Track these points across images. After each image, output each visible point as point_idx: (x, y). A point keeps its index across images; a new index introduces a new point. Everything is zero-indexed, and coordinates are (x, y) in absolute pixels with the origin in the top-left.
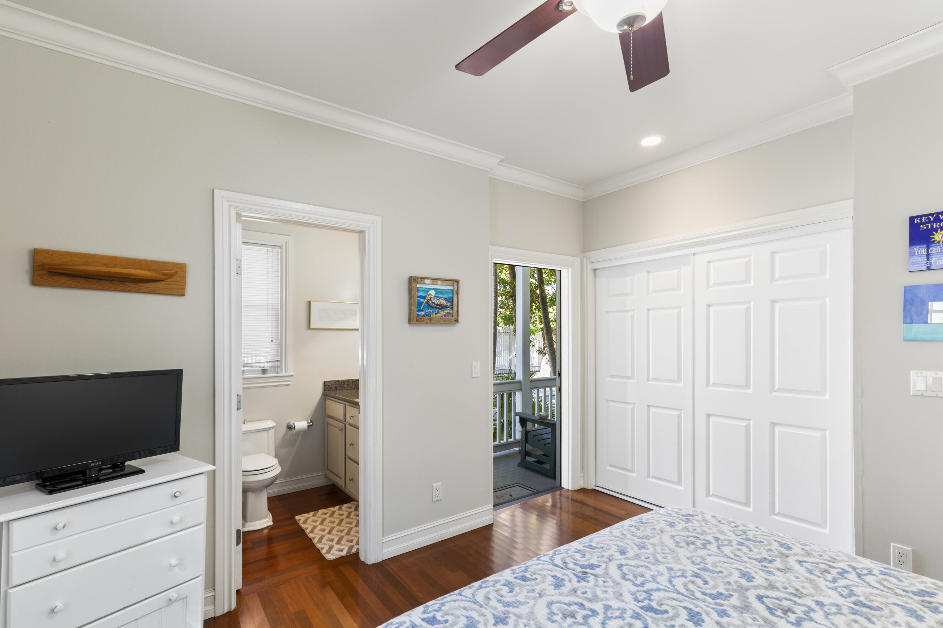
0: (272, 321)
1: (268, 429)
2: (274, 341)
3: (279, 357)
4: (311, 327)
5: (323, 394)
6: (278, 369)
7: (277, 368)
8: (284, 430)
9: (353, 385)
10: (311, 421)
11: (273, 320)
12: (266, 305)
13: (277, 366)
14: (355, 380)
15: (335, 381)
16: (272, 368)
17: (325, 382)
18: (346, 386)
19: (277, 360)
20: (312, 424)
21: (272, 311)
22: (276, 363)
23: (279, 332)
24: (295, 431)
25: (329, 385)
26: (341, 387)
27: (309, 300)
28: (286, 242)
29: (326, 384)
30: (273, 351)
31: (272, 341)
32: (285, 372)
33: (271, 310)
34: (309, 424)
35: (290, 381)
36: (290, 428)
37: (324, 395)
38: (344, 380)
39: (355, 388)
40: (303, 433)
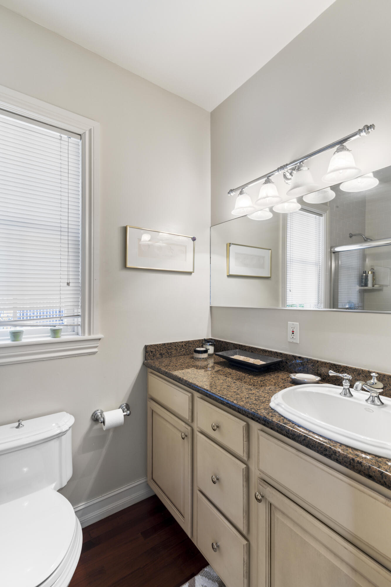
0: (68, 255)
1: (60, 435)
2: (71, 284)
3: (80, 310)
4: (129, 265)
5: (144, 364)
6: (78, 328)
7: (76, 327)
8: (87, 422)
9: (182, 350)
10: (128, 407)
11: (70, 254)
12: (59, 225)
13: (76, 323)
14: (185, 342)
15: (160, 344)
16: (69, 327)
17: (146, 347)
18: (174, 352)
19: (76, 314)
20: (130, 412)
21: (68, 240)
22: (76, 319)
23: (80, 270)
24: (105, 428)
25: (152, 352)
26: (168, 353)
27: (125, 226)
28: (90, 130)
29: (149, 349)
30: (72, 300)
31: (68, 284)
32: (90, 333)
33: (66, 234)
34: (125, 413)
35: (96, 347)
36: (96, 419)
37: (146, 365)
38: (171, 344)
39: (184, 355)
40: (117, 429)
